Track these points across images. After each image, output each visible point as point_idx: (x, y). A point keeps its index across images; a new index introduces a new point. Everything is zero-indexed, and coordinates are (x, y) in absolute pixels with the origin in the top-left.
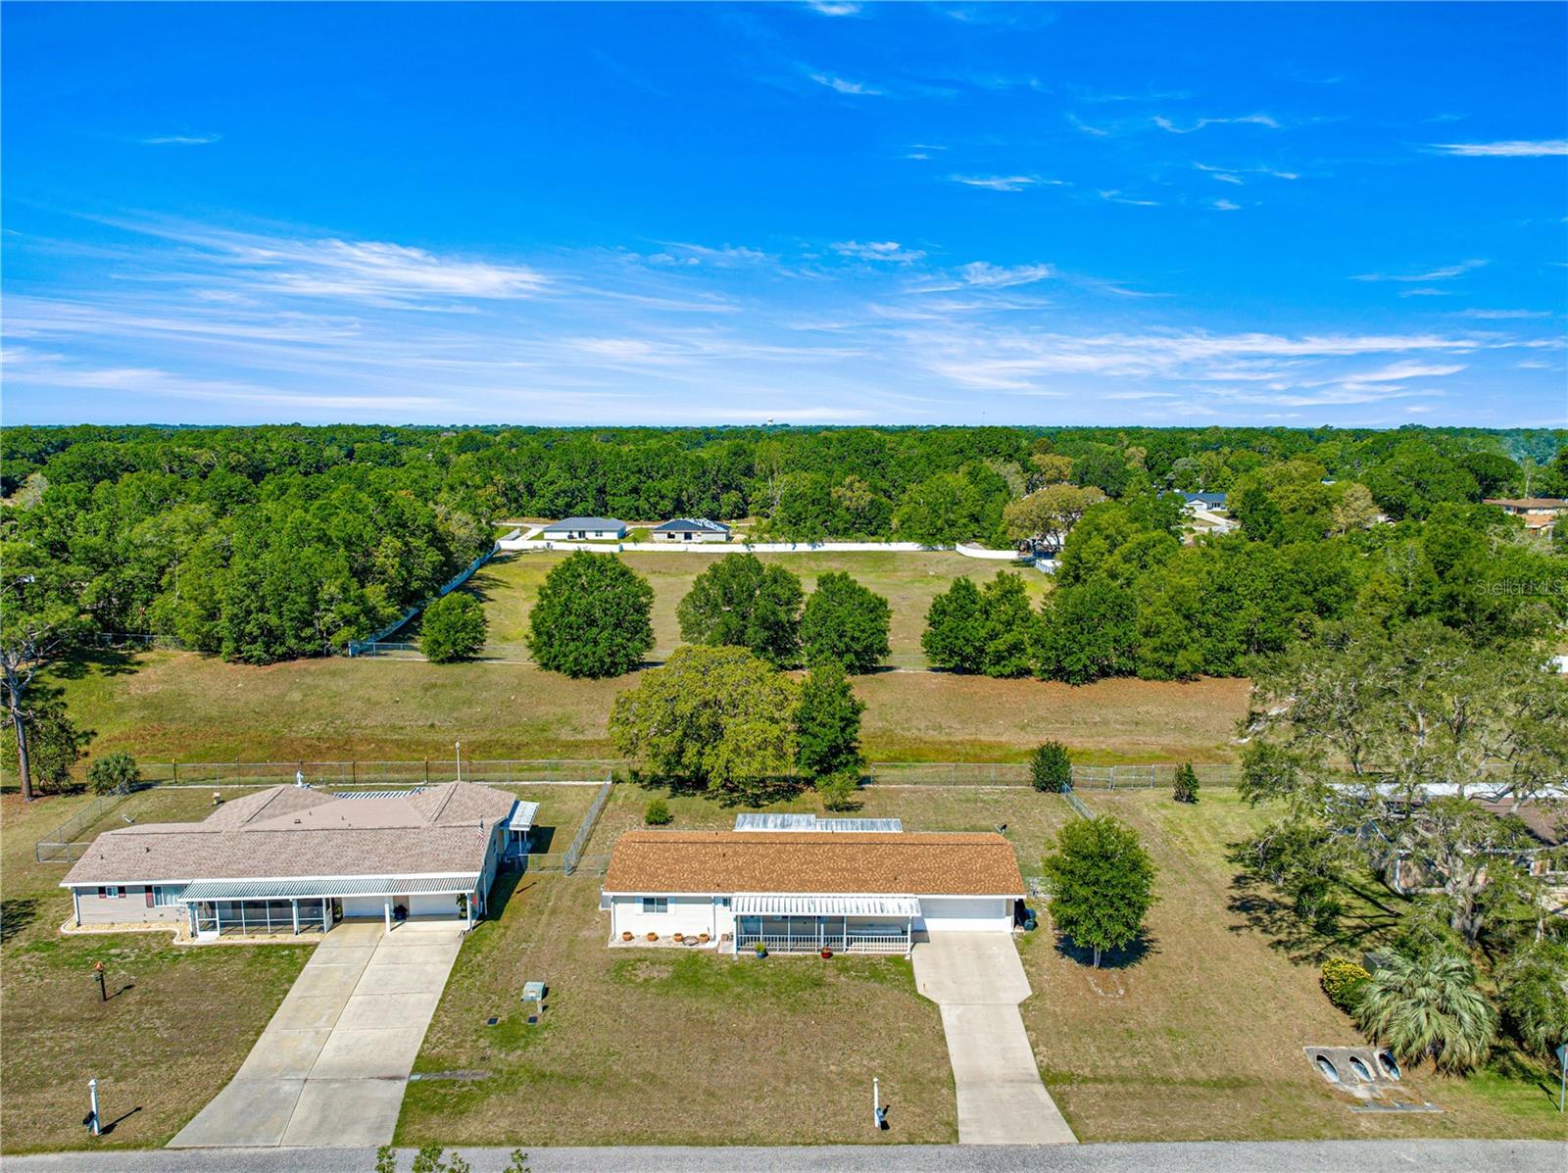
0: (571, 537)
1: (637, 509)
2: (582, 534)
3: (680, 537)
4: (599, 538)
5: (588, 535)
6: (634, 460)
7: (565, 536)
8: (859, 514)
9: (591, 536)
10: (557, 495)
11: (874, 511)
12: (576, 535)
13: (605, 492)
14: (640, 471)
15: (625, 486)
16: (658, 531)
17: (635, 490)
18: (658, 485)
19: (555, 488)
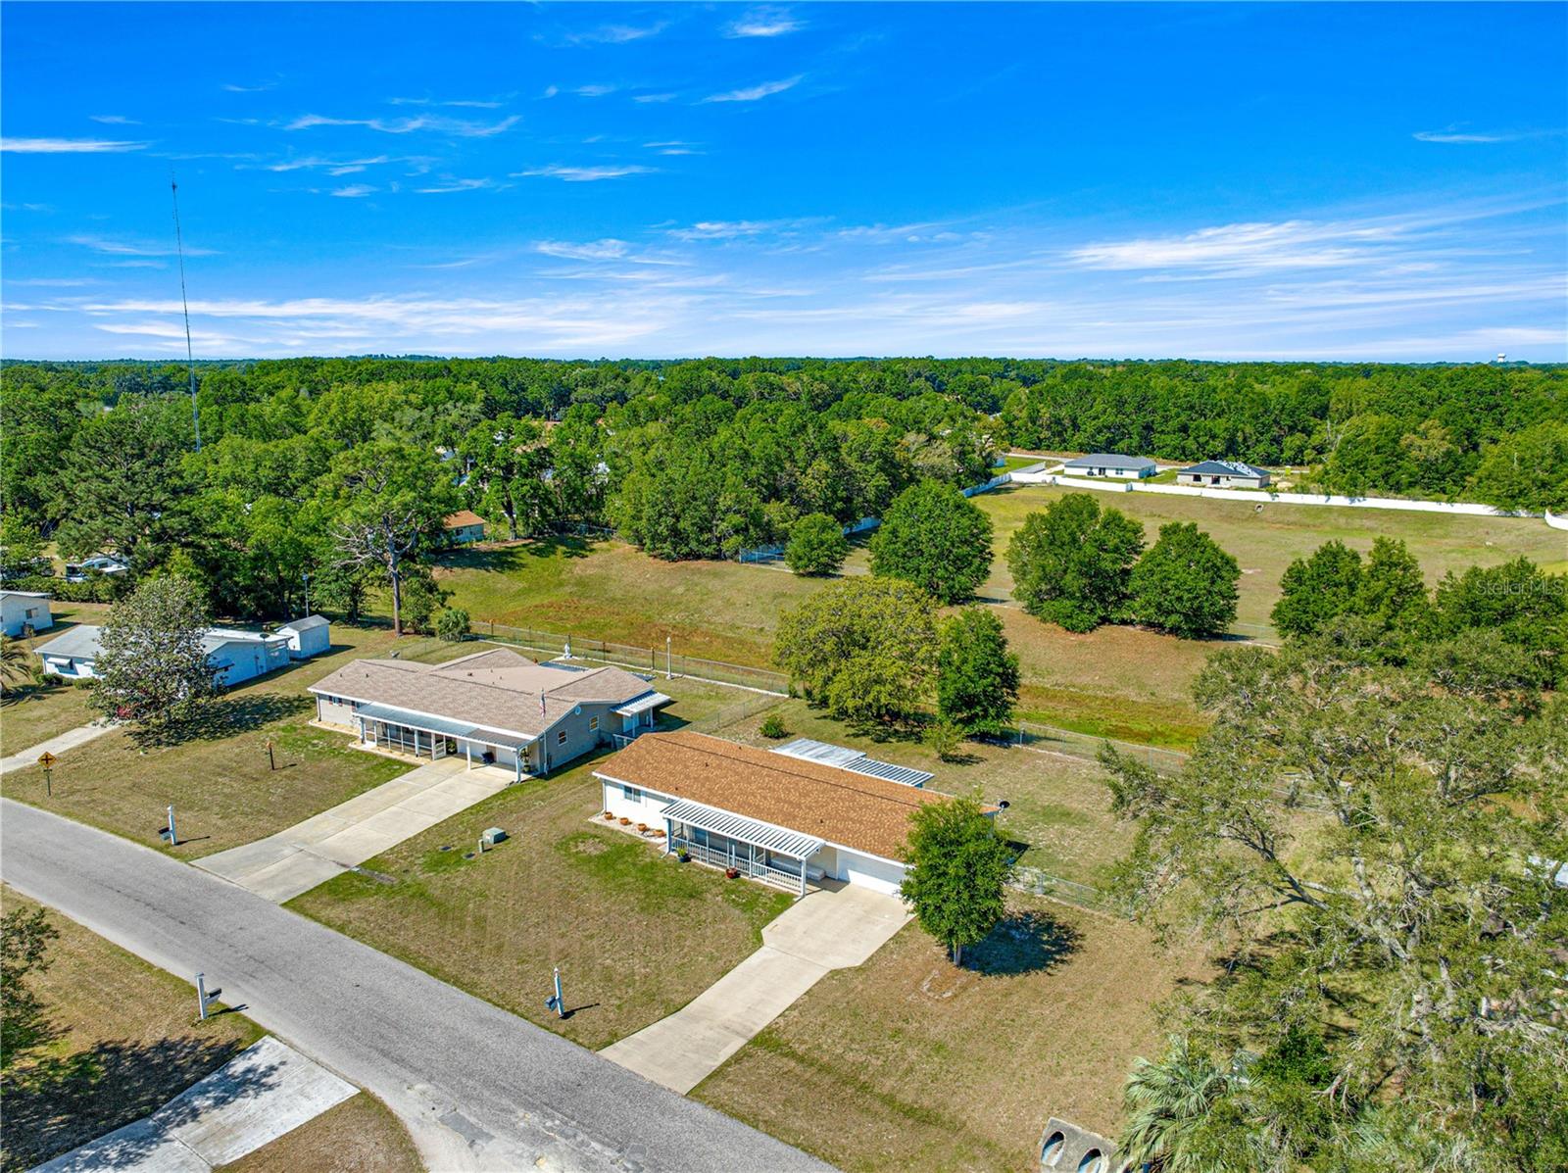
0: (1090, 473)
1: (1183, 448)
2: (1102, 470)
3: (1207, 480)
4: (1119, 476)
5: (1109, 473)
6: (1185, 396)
7: (1084, 472)
8: (1429, 466)
9: (1111, 473)
10: (1099, 431)
11: (1450, 464)
12: (1096, 471)
13: (1153, 429)
14: (1192, 408)
15: (1174, 424)
16: (1183, 472)
17: (1184, 429)
18: (1209, 424)
19: (1099, 423)
